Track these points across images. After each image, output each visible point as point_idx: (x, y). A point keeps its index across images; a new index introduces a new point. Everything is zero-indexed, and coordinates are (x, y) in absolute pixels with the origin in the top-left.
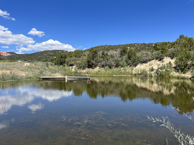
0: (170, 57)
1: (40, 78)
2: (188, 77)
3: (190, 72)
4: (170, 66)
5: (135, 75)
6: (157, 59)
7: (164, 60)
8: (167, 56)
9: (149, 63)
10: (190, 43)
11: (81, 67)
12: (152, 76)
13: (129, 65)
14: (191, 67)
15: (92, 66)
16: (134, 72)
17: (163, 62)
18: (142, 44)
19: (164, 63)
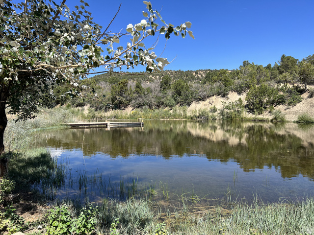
0: (237, 91)
1: (67, 125)
2: (268, 119)
3: (267, 112)
4: (241, 105)
5: (192, 118)
6: (219, 95)
7: (228, 96)
8: (232, 90)
9: (208, 100)
10: (259, 72)
11: (101, 109)
12: (215, 119)
13: (179, 104)
14: (267, 105)
15: (120, 106)
16: (189, 114)
17: (228, 98)
18: (177, 71)
19: (230, 101)
